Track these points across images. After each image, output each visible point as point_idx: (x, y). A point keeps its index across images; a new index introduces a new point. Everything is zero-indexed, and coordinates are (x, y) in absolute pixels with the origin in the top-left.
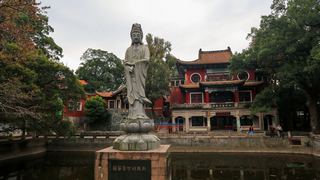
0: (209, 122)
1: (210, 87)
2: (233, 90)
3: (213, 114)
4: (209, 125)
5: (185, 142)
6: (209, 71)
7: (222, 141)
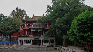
0: (31, 42)
1: (33, 29)
2: (41, 30)
3: (33, 39)
4: (31, 43)
5: (19, 49)
6: (34, 23)
7: (32, 48)
